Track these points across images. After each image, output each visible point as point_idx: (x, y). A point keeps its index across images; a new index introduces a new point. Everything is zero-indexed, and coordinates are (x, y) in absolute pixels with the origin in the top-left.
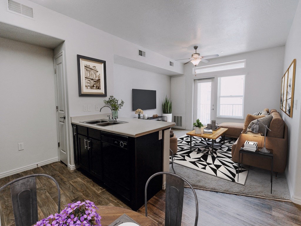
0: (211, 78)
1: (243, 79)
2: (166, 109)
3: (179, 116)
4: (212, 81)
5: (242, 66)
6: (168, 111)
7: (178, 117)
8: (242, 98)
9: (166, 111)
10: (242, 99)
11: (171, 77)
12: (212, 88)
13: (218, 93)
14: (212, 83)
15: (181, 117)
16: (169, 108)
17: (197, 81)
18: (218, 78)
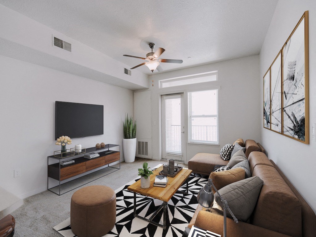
0: (179, 93)
1: (216, 94)
2: (128, 133)
3: (145, 141)
4: (181, 97)
5: (214, 78)
6: (131, 135)
7: (143, 143)
8: (216, 118)
9: (128, 135)
10: (216, 120)
11: (134, 91)
12: (181, 106)
13: (188, 112)
14: (181, 99)
15: (147, 143)
16: (132, 131)
17: (165, 97)
18: (188, 93)
